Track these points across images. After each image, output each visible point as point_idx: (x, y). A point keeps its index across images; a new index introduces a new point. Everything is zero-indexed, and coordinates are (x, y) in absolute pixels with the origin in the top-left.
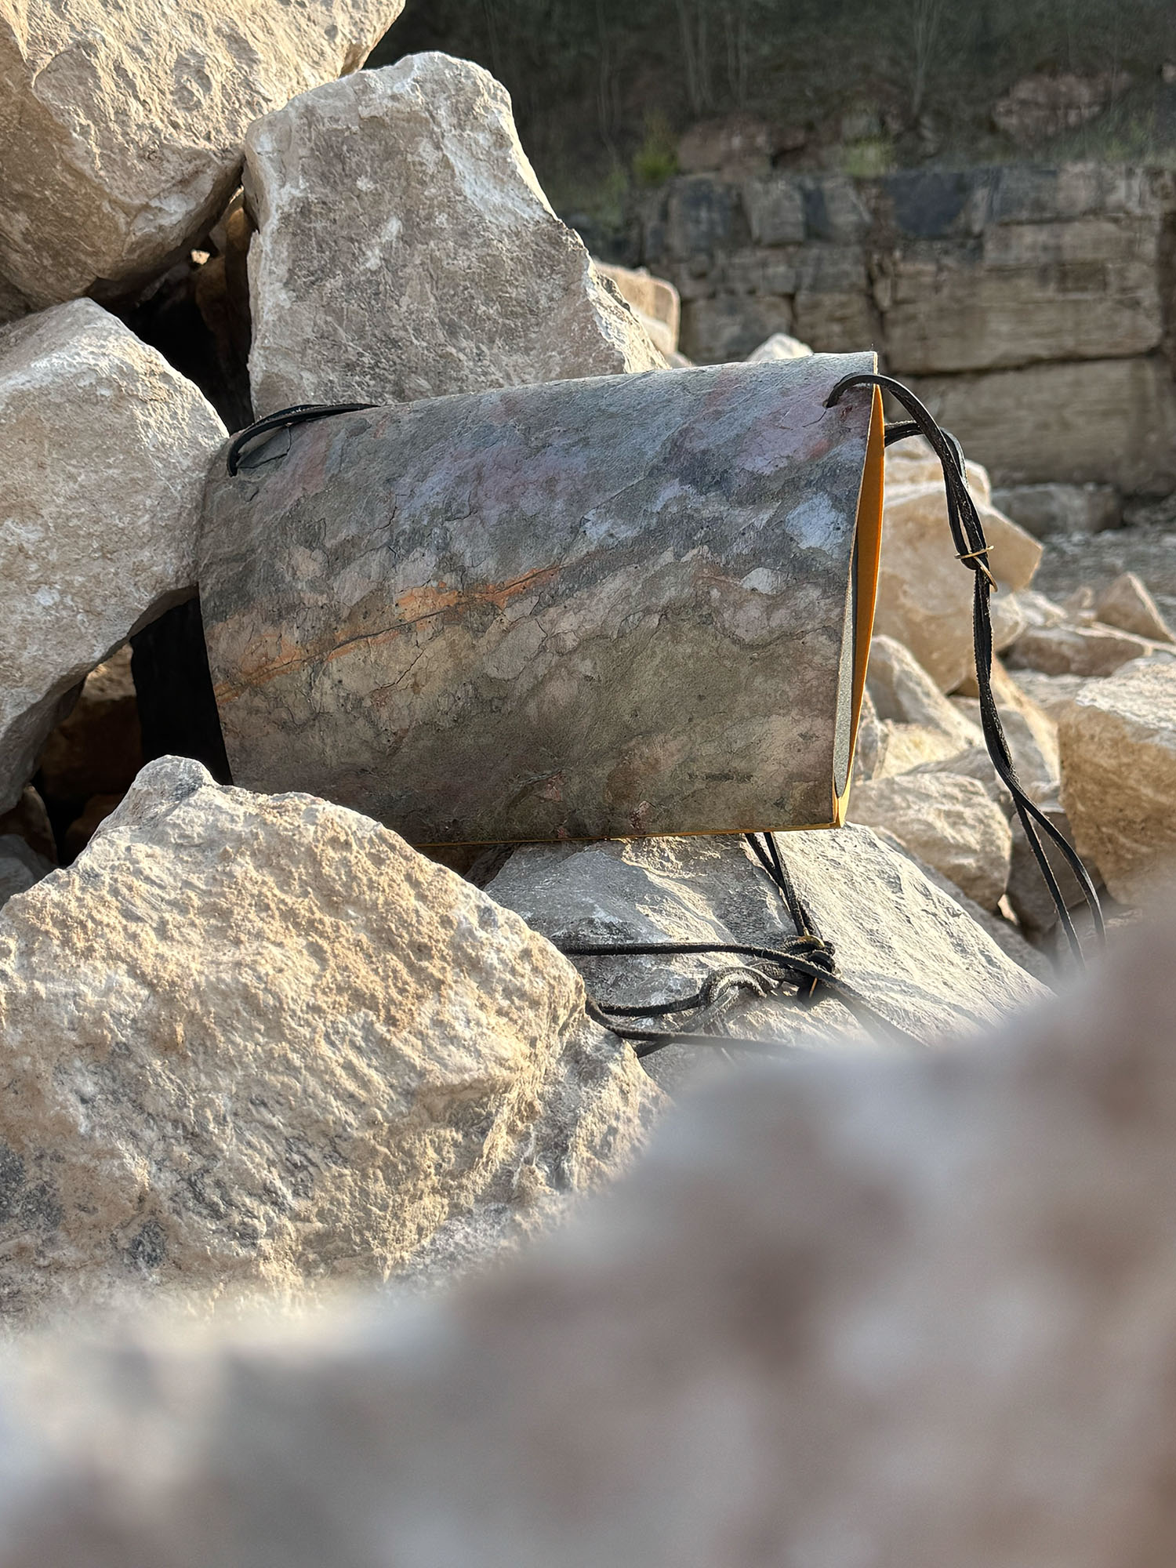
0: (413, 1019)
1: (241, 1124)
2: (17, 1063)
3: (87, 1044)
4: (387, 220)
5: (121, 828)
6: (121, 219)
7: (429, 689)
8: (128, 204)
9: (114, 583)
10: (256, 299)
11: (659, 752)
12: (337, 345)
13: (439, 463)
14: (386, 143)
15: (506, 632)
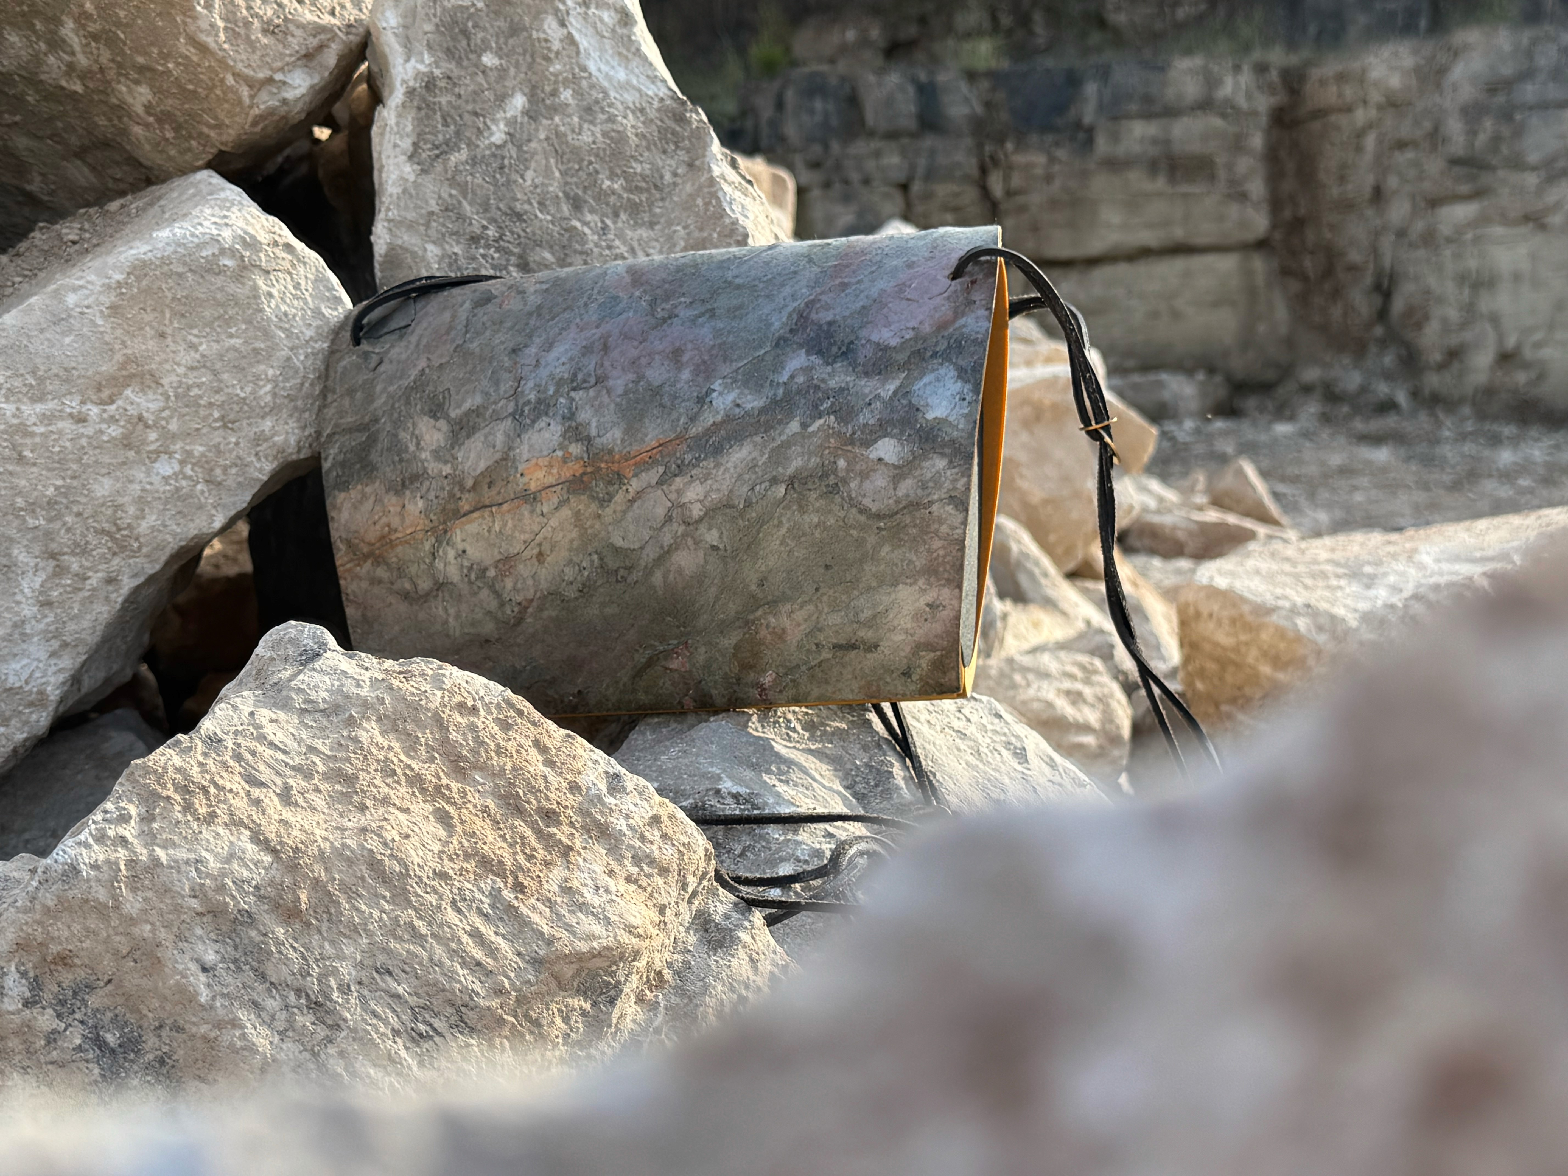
0: (541, 885)
1: (366, 992)
2: (136, 931)
3: (209, 912)
4: (512, 95)
5: (245, 693)
6: (245, 92)
7: (556, 559)
8: (253, 77)
9: (235, 453)
10: (380, 171)
11: (786, 622)
12: (461, 217)
13: (564, 333)
14: (512, 20)
15: (632, 501)
